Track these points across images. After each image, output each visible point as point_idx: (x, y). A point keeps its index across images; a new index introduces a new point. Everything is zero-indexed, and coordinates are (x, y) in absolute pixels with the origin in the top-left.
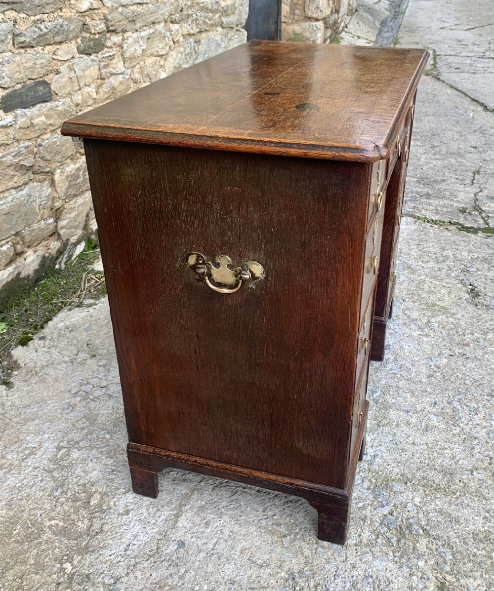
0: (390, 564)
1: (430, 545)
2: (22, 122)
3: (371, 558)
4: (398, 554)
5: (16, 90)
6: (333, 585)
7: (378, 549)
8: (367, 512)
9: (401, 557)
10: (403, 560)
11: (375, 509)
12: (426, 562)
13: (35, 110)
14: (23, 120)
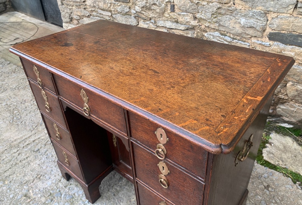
0: (47, 186)
1: (41, 202)
2: (274, 48)
3: (53, 182)
4: (47, 190)
5: (281, 33)
6: (56, 169)
7: (54, 185)
8: (67, 190)
9: (46, 191)
10: (44, 191)
11: (66, 192)
12: (38, 198)
13: (289, 47)
14: (275, 47)
